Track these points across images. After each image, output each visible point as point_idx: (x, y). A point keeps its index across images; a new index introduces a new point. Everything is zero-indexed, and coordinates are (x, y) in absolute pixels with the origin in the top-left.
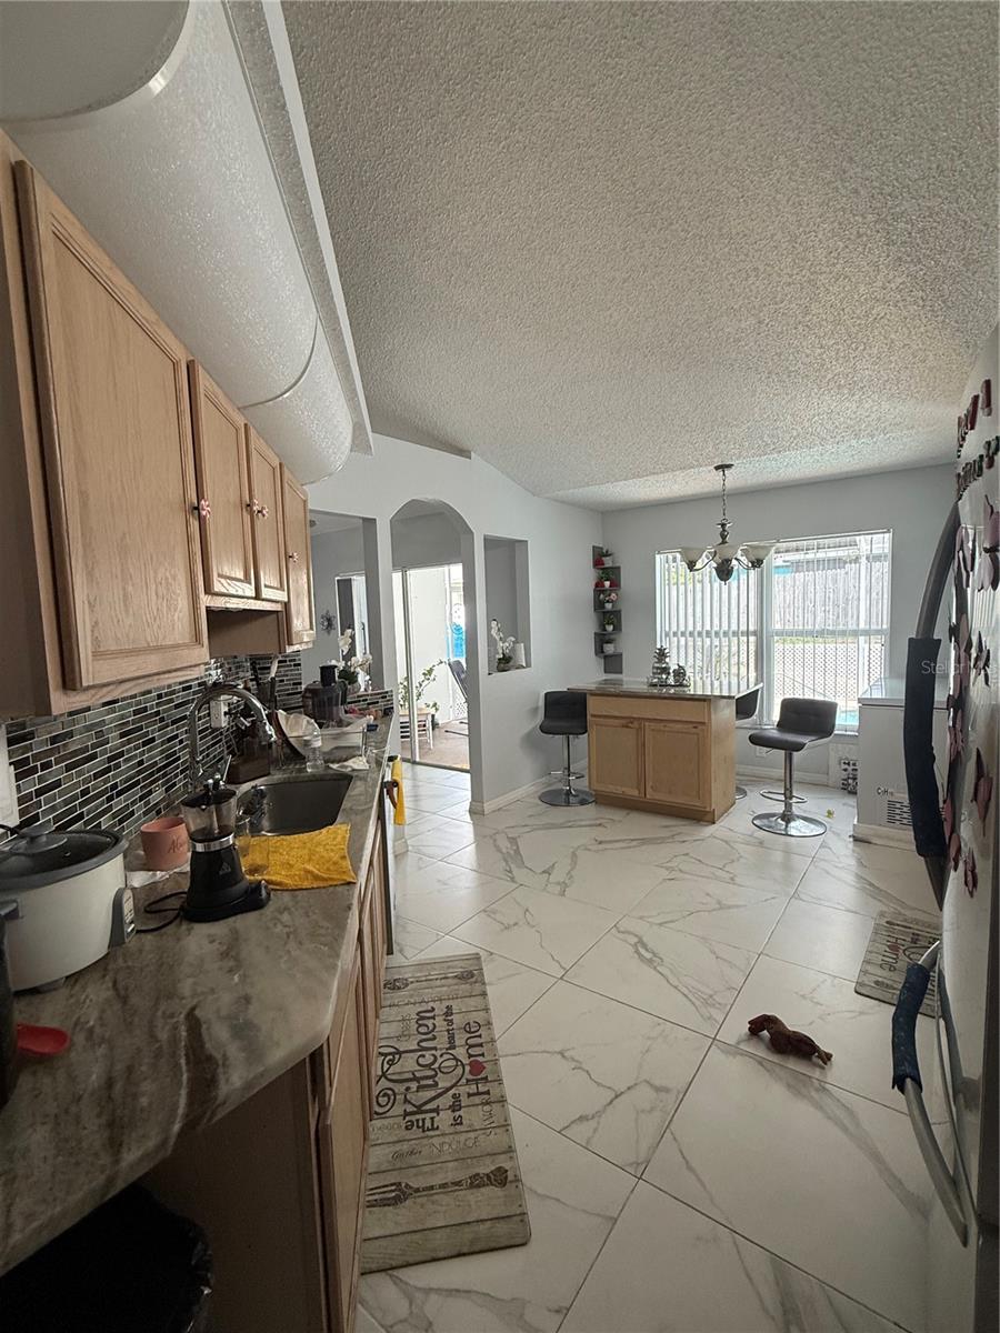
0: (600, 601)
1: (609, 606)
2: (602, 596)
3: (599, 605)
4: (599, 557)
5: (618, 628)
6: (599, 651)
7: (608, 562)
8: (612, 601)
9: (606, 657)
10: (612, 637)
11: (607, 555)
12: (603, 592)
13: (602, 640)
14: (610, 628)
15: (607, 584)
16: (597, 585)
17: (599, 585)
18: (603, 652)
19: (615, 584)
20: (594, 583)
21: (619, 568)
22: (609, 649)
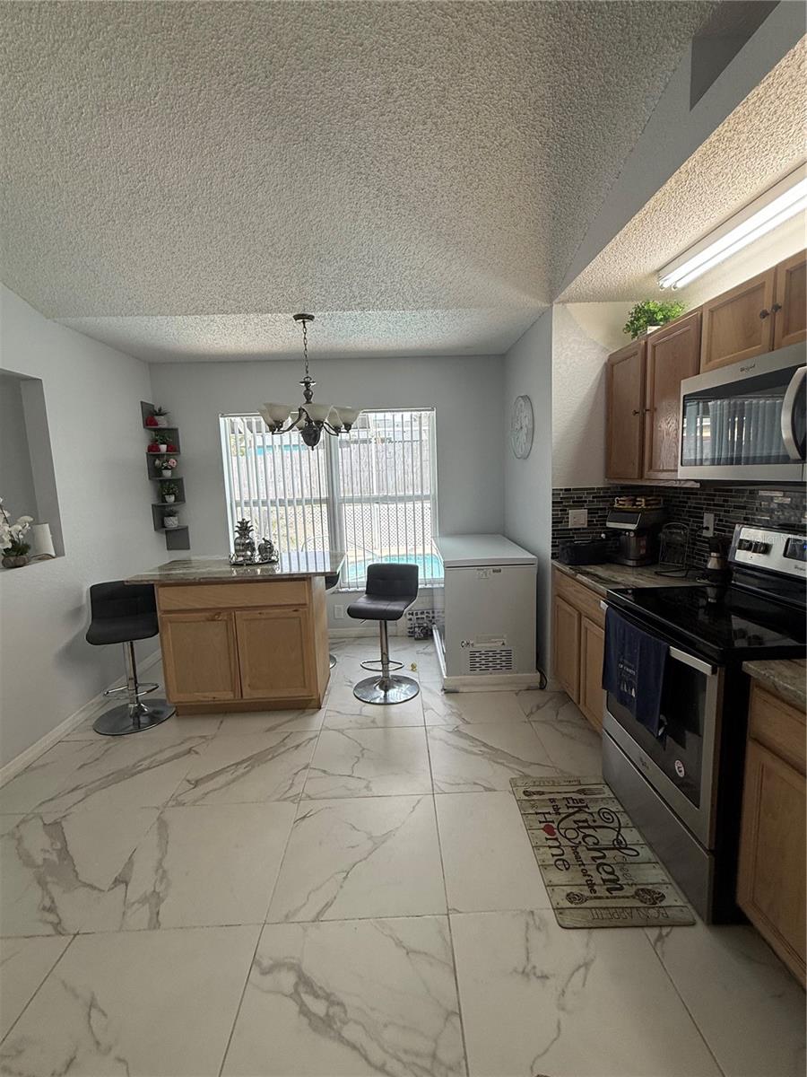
0: (155, 467)
1: (167, 474)
2: (157, 462)
3: (155, 472)
4: (151, 417)
5: (180, 499)
6: (160, 525)
7: (162, 422)
8: (172, 468)
9: (167, 532)
10: (174, 508)
11: (160, 413)
12: (159, 456)
13: (162, 514)
14: (171, 499)
15: (163, 448)
16: (150, 449)
17: (153, 451)
18: (164, 527)
19: (174, 449)
20: (146, 450)
21: (176, 430)
22: (172, 522)
